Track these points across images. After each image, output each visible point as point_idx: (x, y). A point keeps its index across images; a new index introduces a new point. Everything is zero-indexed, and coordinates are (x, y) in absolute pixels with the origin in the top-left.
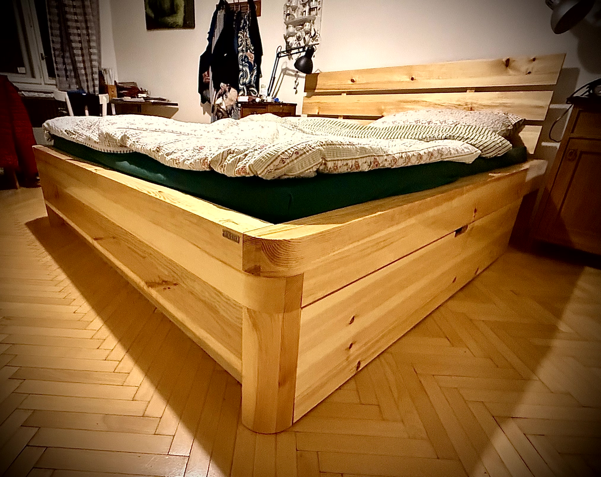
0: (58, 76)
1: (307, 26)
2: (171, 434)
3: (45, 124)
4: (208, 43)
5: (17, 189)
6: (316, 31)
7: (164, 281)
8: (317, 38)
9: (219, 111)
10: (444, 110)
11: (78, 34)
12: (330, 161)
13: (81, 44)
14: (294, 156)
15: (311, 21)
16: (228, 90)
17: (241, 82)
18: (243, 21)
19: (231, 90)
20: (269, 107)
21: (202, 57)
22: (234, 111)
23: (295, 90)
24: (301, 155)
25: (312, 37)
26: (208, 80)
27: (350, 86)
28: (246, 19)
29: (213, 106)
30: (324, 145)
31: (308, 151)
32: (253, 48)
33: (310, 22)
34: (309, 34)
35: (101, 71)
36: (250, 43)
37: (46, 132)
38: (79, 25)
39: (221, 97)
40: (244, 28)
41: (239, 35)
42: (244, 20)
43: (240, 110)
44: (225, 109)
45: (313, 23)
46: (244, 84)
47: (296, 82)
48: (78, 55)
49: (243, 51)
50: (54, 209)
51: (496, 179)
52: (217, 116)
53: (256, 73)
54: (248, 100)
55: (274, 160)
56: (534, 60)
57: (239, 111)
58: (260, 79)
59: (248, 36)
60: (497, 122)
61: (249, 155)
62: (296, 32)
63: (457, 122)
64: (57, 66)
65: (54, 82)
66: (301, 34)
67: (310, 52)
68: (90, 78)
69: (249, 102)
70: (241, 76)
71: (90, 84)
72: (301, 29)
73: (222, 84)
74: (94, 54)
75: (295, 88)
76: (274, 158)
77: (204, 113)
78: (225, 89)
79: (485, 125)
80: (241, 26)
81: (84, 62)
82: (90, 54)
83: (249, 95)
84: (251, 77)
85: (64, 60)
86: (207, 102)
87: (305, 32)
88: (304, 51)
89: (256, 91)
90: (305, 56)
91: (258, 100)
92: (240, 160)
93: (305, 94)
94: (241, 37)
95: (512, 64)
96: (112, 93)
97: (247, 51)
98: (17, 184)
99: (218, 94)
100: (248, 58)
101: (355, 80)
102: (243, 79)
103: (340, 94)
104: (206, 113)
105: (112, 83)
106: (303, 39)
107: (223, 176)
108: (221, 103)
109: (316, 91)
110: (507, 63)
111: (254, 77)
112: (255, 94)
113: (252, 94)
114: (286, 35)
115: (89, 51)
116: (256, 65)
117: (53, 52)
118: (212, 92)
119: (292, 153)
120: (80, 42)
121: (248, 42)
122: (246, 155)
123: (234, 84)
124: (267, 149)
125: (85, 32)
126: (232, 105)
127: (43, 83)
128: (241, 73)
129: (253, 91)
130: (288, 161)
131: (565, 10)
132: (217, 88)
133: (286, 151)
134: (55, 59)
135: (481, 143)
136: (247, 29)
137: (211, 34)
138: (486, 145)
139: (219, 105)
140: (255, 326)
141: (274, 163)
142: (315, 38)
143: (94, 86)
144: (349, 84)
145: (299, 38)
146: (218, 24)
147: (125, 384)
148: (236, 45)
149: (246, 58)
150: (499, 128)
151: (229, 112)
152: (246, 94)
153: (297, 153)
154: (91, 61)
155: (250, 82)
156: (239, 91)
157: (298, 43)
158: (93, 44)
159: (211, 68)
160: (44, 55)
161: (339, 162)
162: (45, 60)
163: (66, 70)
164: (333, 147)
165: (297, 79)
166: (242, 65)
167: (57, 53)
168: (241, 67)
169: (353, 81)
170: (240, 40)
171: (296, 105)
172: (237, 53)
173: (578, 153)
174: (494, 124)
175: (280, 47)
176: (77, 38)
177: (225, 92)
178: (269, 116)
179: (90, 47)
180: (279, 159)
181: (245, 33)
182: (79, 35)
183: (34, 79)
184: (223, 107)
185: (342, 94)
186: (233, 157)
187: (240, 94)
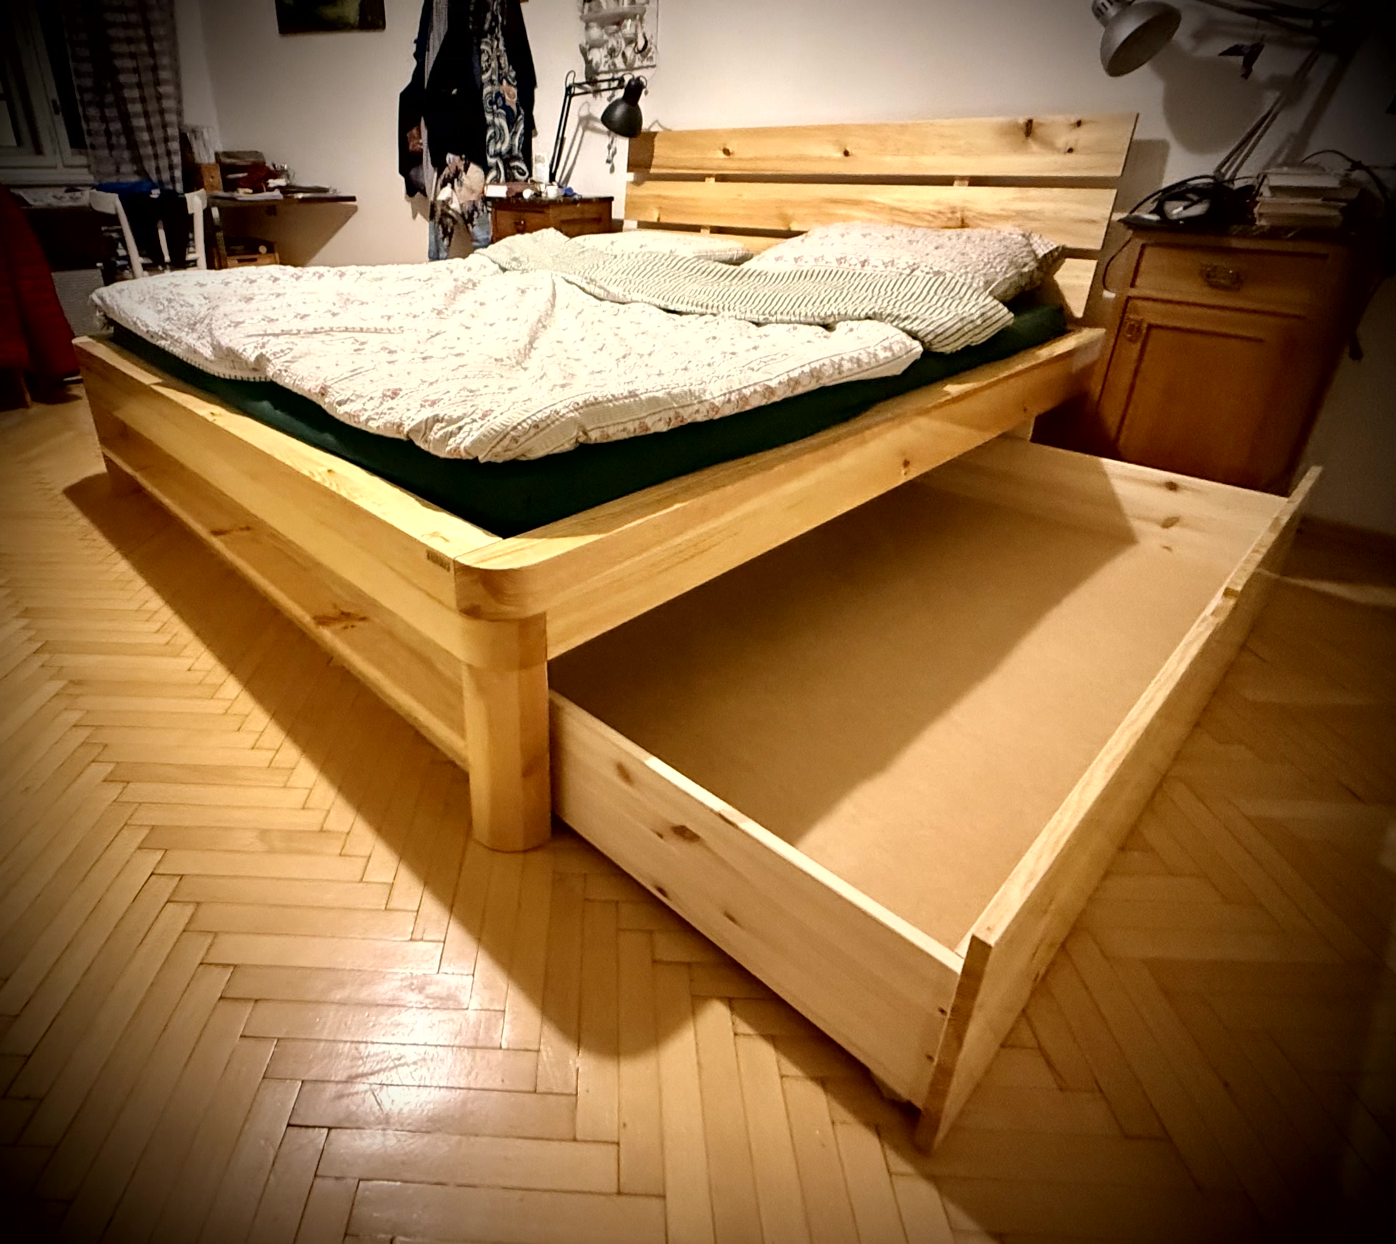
0: (93, 147)
1: (629, 28)
2: (363, 853)
3: (94, 297)
4: (414, 63)
5: (28, 407)
6: (648, 38)
7: (343, 613)
8: (650, 54)
9: (445, 214)
10: (896, 233)
11: (130, 53)
12: (593, 429)
13: (139, 76)
14: (533, 431)
15: (638, 17)
16: (462, 168)
17: (491, 150)
18: (489, 16)
19: (469, 169)
20: (552, 212)
21: (403, 96)
22: (479, 214)
23: (609, 166)
24: (543, 429)
25: (640, 52)
26: (419, 146)
27: (720, 162)
28: (496, 10)
29: (433, 206)
30: (581, 408)
31: (553, 422)
32: (513, 74)
33: (633, 17)
34: (633, 45)
35: (186, 134)
36: (507, 63)
37: (98, 314)
38: (131, 33)
39: (449, 185)
40: (492, 31)
41: (483, 47)
42: (493, 13)
43: (491, 212)
44: (460, 212)
45: (641, 20)
46: (498, 154)
47: (609, 147)
48: (133, 101)
49: (491, 81)
50: (119, 461)
51: (953, 398)
52: (443, 226)
53: (524, 128)
54: (507, 193)
55: (501, 440)
56: (1079, 124)
57: (490, 215)
58: (534, 140)
59: (502, 47)
60: (998, 260)
61: (464, 429)
62: (605, 37)
63: (914, 264)
64: (88, 125)
65: (82, 160)
66: (618, 43)
67: (634, 90)
68: (161, 149)
69: (508, 198)
70: (491, 138)
71: (164, 163)
72: (617, 32)
73: (450, 157)
74: (168, 97)
75: (608, 162)
76: (501, 436)
77: (414, 217)
78: (457, 167)
79: (969, 269)
80: (487, 26)
81: (146, 115)
82: (159, 98)
83: (510, 179)
84: (512, 138)
85: (103, 113)
86: (418, 194)
87: (626, 39)
88: (620, 86)
89: (524, 167)
90: (625, 98)
91: (527, 194)
92: (452, 434)
93: (631, 176)
94: (488, 52)
95: (1038, 131)
96: (211, 180)
97: (501, 82)
98: (28, 397)
99: (442, 177)
100: (504, 99)
101: (731, 151)
102: (496, 143)
103: (701, 178)
104: (419, 216)
105: (209, 158)
106: (620, 56)
107: (427, 454)
108: (450, 199)
109: (652, 171)
110: (1029, 129)
111: (520, 139)
112: (523, 174)
113: (518, 176)
114: (584, 45)
115: (156, 90)
116: (522, 112)
117: (78, 97)
118: (429, 174)
119: (528, 427)
120: (136, 71)
121: (502, 61)
122: (460, 428)
123: (477, 155)
124: (492, 421)
125: (144, 48)
126: (474, 202)
127: (60, 165)
128: (490, 132)
129: (518, 168)
130: (522, 440)
131: (1126, 29)
132: (439, 165)
133: (519, 424)
134: (84, 111)
135: (930, 328)
136: (500, 33)
137: (422, 44)
138: (940, 330)
139: (446, 203)
140: (481, 690)
141: (502, 443)
142: (647, 54)
143: (171, 167)
144: (719, 159)
145: (612, 52)
146: (435, 23)
147: (288, 785)
148: (476, 71)
149: (500, 98)
150: (1001, 274)
151: (466, 216)
152: (502, 178)
153: (536, 426)
154: (162, 112)
155: (510, 150)
156: (486, 169)
157: (610, 62)
158: (164, 75)
159: (426, 124)
160: (58, 103)
161: (611, 428)
162: (61, 114)
163: (108, 133)
164: (598, 407)
165: (612, 142)
166: (493, 113)
167: (88, 97)
168: (489, 118)
169: (726, 152)
170: (484, 57)
171: (611, 199)
172: (479, 86)
173: (1145, 325)
174: (989, 266)
175: (572, 75)
176: (129, 64)
177: (457, 173)
178: (550, 236)
179: (158, 83)
180: (509, 437)
181: (496, 43)
182: (133, 56)
183: (40, 157)
184: (455, 205)
185: (707, 179)
186: (442, 428)
187: (488, 181)
